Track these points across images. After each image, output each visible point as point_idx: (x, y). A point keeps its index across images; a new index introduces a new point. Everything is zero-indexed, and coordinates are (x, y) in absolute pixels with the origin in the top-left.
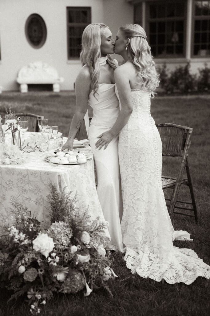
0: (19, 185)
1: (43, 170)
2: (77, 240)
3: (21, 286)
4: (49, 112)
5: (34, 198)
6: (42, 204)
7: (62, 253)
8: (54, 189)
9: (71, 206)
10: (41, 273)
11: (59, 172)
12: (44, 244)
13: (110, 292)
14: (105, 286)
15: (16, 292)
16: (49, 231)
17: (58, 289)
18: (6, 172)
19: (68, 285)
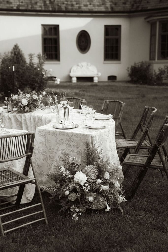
0: (67, 142)
1: (82, 133)
2: (101, 177)
3: (67, 204)
4: (90, 96)
5: (76, 150)
6: (81, 154)
7: (91, 185)
8: (88, 145)
9: (98, 156)
10: (79, 195)
11: (91, 135)
12: (81, 177)
13: (122, 210)
14: (119, 207)
15: (63, 207)
16: (84, 170)
17: (89, 207)
18: (59, 134)
19: (95, 204)
